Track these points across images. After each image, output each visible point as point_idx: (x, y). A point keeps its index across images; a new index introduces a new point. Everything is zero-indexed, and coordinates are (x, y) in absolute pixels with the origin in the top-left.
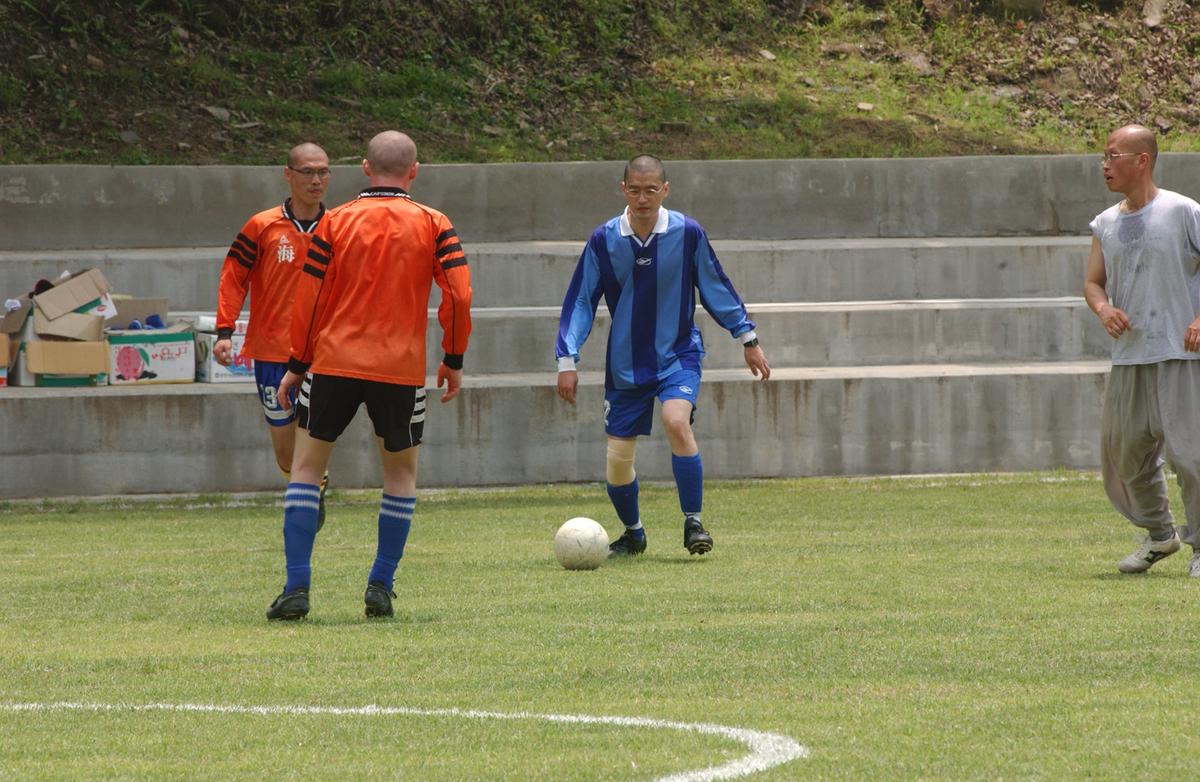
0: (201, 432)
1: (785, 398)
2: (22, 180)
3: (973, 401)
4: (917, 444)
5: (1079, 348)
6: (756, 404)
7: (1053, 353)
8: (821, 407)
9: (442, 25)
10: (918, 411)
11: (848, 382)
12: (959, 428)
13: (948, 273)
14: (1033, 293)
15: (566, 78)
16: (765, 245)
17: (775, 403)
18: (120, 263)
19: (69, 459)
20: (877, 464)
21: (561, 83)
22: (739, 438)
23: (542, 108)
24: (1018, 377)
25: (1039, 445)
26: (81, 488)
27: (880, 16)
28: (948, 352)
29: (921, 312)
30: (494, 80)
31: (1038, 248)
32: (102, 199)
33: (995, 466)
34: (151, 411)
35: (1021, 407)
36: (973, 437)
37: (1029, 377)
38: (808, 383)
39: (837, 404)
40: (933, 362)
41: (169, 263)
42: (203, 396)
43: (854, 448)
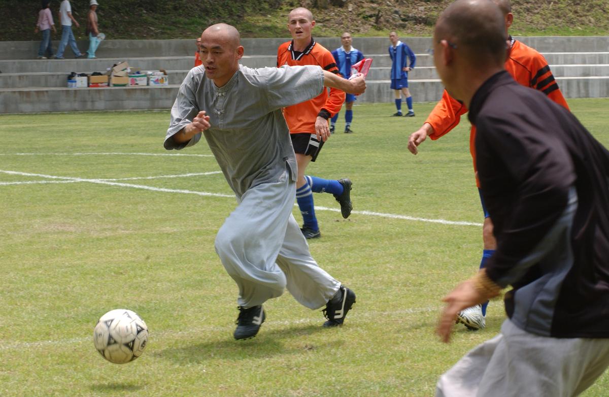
0: (148, 96)
9: (200, 10)
18: (131, 60)
19: (120, 102)
26: (123, 108)
34: (137, 92)
42: (149, 88)
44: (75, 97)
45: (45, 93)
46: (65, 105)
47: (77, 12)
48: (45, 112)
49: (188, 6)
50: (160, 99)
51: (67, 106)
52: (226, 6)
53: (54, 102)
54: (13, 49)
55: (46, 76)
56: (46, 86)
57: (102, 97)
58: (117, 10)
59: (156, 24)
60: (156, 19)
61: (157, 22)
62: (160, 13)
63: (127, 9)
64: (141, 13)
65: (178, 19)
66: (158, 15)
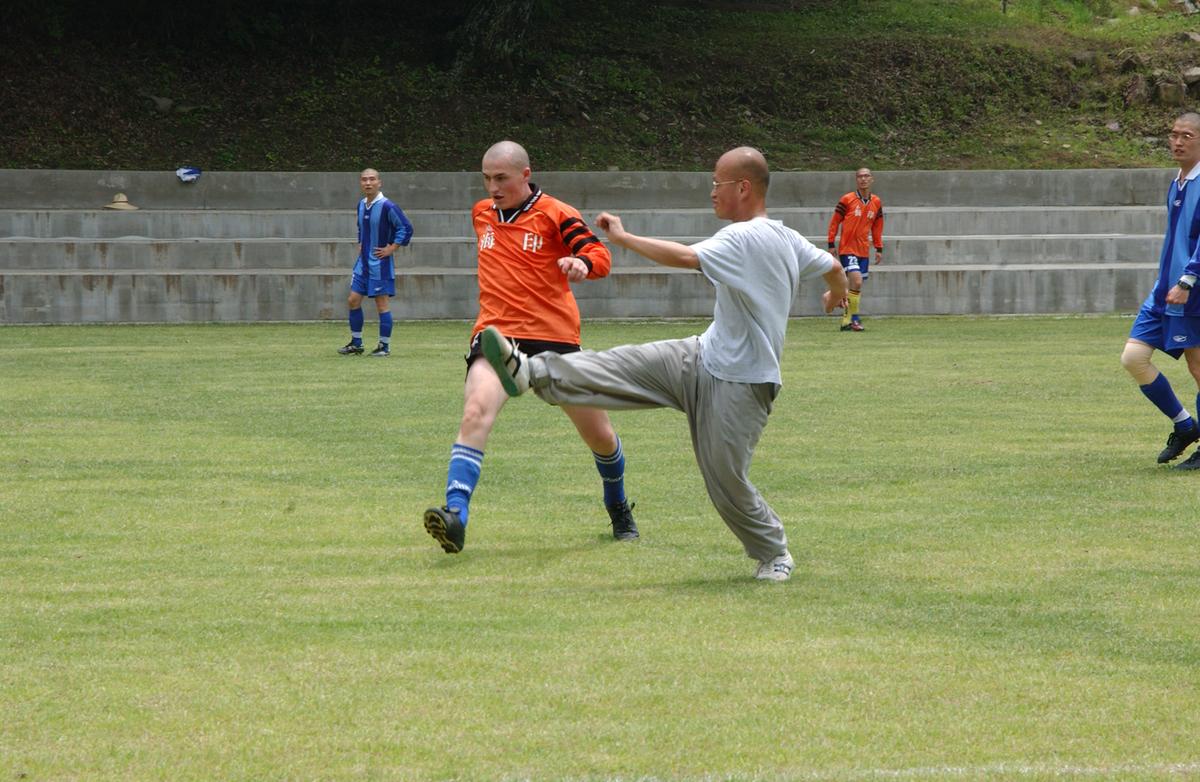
0: (667, 290)
1: (952, 278)
2: (629, 179)
3: (1046, 280)
4: (1018, 300)
5: (1115, 257)
6: (938, 281)
7: (1102, 259)
8: (970, 283)
9: (875, 109)
10: (1018, 285)
11: (984, 272)
12: (1039, 293)
13: (1064, 222)
14: (1107, 232)
15: (928, 133)
16: (974, 209)
17: (947, 282)
18: (659, 215)
19: (604, 301)
20: (998, 308)
21: (926, 135)
22: (929, 296)
23: (912, 146)
24: (1069, 270)
25: (1079, 301)
26: (608, 313)
27: (1105, 105)
28: (1049, 258)
29: (1035, 240)
30: (893, 133)
31: (1110, 211)
32: (666, 186)
33: (1057, 310)
34: (642, 281)
35: (1070, 283)
36: (1046, 297)
37: (1075, 270)
38: (963, 272)
39: (979, 282)
40: (1041, 263)
41: (681, 215)
42: (667, 275)
43: (986, 302)
45: (438, 282)
47: (588, 114)
48: (434, 320)
49: (849, 100)
50: (692, 296)
52: (939, 101)
53: (456, 299)
54: (412, 187)
56: (455, 265)
58: (685, 109)
59: (764, 138)
60: (769, 128)
61: (768, 135)
62: (783, 117)
63: (709, 108)
64: (739, 114)
65: (818, 130)
66: (777, 121)
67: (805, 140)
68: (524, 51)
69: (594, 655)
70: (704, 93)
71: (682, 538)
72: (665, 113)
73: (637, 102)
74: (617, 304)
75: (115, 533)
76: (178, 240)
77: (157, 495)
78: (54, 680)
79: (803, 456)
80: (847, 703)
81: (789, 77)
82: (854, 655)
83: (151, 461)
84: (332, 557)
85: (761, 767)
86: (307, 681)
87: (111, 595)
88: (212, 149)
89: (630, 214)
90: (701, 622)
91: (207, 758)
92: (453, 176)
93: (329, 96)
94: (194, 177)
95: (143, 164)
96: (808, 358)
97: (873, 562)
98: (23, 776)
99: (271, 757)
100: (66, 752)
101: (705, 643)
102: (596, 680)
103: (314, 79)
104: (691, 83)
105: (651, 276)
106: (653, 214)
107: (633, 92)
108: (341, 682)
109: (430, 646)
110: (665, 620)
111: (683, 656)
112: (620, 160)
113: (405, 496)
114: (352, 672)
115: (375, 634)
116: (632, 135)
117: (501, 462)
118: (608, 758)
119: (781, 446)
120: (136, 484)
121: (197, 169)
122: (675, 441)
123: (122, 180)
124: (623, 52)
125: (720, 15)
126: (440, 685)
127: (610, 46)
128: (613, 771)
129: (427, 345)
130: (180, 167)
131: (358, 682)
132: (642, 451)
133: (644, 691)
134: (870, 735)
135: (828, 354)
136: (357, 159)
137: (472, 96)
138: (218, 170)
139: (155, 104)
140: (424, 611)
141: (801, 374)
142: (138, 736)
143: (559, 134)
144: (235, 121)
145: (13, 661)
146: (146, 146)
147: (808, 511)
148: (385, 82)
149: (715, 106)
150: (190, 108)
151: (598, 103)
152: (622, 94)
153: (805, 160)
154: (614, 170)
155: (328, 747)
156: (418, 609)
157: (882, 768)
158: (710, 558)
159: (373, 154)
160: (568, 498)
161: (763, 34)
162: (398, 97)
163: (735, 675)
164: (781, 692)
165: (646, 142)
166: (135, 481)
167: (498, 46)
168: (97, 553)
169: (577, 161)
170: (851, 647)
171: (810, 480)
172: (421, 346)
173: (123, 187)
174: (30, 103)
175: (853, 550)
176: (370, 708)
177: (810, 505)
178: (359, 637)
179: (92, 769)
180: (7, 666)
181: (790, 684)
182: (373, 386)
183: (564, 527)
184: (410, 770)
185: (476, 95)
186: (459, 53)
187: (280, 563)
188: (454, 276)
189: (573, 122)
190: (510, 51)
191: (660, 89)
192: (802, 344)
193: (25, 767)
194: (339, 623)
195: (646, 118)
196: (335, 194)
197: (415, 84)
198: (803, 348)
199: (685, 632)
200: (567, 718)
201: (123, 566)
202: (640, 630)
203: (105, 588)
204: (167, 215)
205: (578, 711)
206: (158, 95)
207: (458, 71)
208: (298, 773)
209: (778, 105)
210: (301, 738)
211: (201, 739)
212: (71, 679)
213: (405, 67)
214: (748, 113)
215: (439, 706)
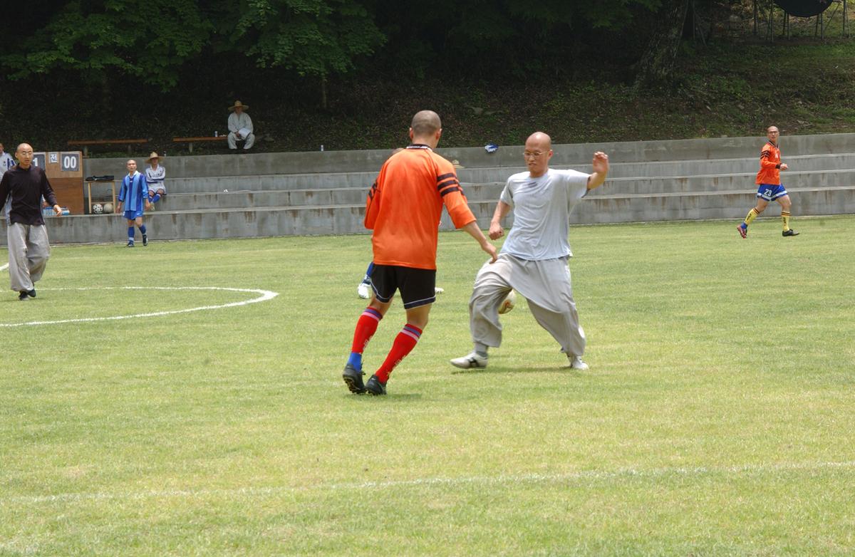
2: (733, 141)
18: (751, 161)
19: (720, 209)
26: (722, 216)
32: (754, 145)
34: (741, 198)
44: (663, 204)
45: (627, 202)
46: (650, 213)
47: (710, 106)
48: (625, 223)
51: (654, 215)
53: (637, 211)
54: (613, 150)
55: (636, 182)
56: (637, 192)
57: (697, 204)
58: (764, 101)
59: (809, 116)
60: (813, 110)
61: (812, 114)
62: (820, 104)
63: (778, 101)
64: (795, 104)
65: (841, 110)
66: (817, 106)
67: (833, 116)
68: (673, 74)
69: (681, 403)
70: (775, 93)
71: (741, 338)
72: (753, 104)
73: (737, 99)
74: (727, 211)
75: (434, 342)
76: (486, 184)
77: (459, 321)
78: (390, 419)
79: (818, 292)
80: (819, 427)
81: (824, 81)
82: (827, 401)
83: (459, 303)
84: (547, 353)
85: (764, 462)
86: (523, 419)
87: (427, 374)
88: (504, 134)
89: (734, 161)
90: (744, 384)
91: (463, 460)
92: (634, 144)
93: (567, 103)
94: (494, 149)
95: (468, 144)
96: (830, 238)
97: (847, 349)
98: (367, 470)
99: (497, 459)
100: (390, 457)
101: (744, 395)
102: (680, 416)
103: (559, 93)
104: (768, 87)
105: (746, 194)
106: (747, 161)
107: (735, 93)
108: (541, 419)
109: (592, 399)
110: (723, 383)
111: (731, 402)
112: (728, 132)
113: (592, 319)
114: (547, 413)
115: (563, 393)
116: (734, 117)
117: (648, 299)
118: (680, 458)
119: (806, 286)
120: (450, 315)
121: (496, 145)
122: (747, 285)
123: (456, 152)
124: (729, 72)
125: (784, 49)
126: (594, 420)
127: (722, 69)
128: (681, 465)
129: (619, 237)
130: (487, 144)
131: (550, 419)
132: (727, 292)
133: (706, 422)
134: (829, 444)
135: (843, 235)
136: (582, 137)
137: (645, 100)
138: (507, 145)
139: (473, 111)
140: (593, 380)
141: (826, 246)
142: (429, 449)
143: (693, 118)
144: (516, 119)
145: (370, 410)
146: (469, 134)
147: (815, 322)
148: (597, 94)
149: (781, 100)
150: (493, 112)
151: (715, 101)
152: (729, 95)
153: (833, 127)
154: (724, 137)
155: (529, 454)
156: (590, 379)
157: (832, 462)
158: (756, 349)
159: (591, 133)
160: (681, 318)
161: (808, 58)
162: (604, 102)
163: (758, 413)
164: (782, 421)
165: (743, 121)
166: (449, 314)
167: (659, 72)
168: (423, 353)
169: (704, 133)
170: (826, 396)
171: (819, 305)
172: (615, 237)
173: (457, 156)
174: (408, 113)
175: (837, 343)
176: (555, 433)
177: (817, 318)
178: (554, 395)
179: (403, 466)
180: (367, 413)
181: (788, 416)
182: (585, 260)
183: (677, 334)
184: (571, 466)
185: (647, 99)
186: (637, 76)
187: (519, 356)
188: (636, 198)
189: (701, 112)
190: (666, 74)
191: (750, 91)
192: (829, 230)
193: (368, 465)
194: (544, 388)
195: (742, 107)
196: (570, 156)
197: (614, 94)
198: (829, 232)
199: (734, 389)
200: (661, 437)
201: (435, 359)
202: (709, 389)
203: (424, 370)
204: (480, 171)
205: (667, 433)
206: (475, 107)
207: (637, 86)
208: (511, 467)
209: (817, 97)
210: (515, 449)
211: (462, 450)
212: (399, 419)
213: (608, 85)
214: (801, 102)
215: (592, 431)
